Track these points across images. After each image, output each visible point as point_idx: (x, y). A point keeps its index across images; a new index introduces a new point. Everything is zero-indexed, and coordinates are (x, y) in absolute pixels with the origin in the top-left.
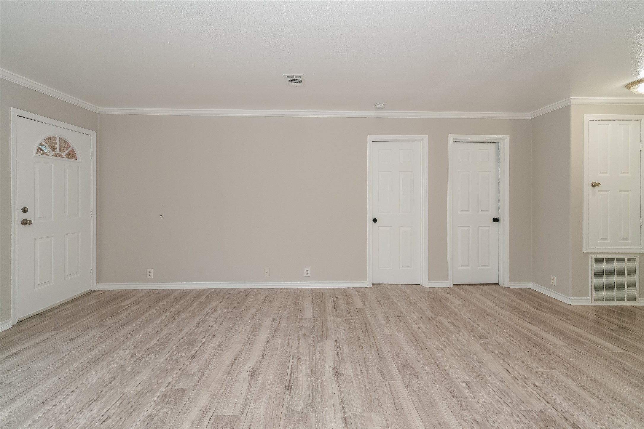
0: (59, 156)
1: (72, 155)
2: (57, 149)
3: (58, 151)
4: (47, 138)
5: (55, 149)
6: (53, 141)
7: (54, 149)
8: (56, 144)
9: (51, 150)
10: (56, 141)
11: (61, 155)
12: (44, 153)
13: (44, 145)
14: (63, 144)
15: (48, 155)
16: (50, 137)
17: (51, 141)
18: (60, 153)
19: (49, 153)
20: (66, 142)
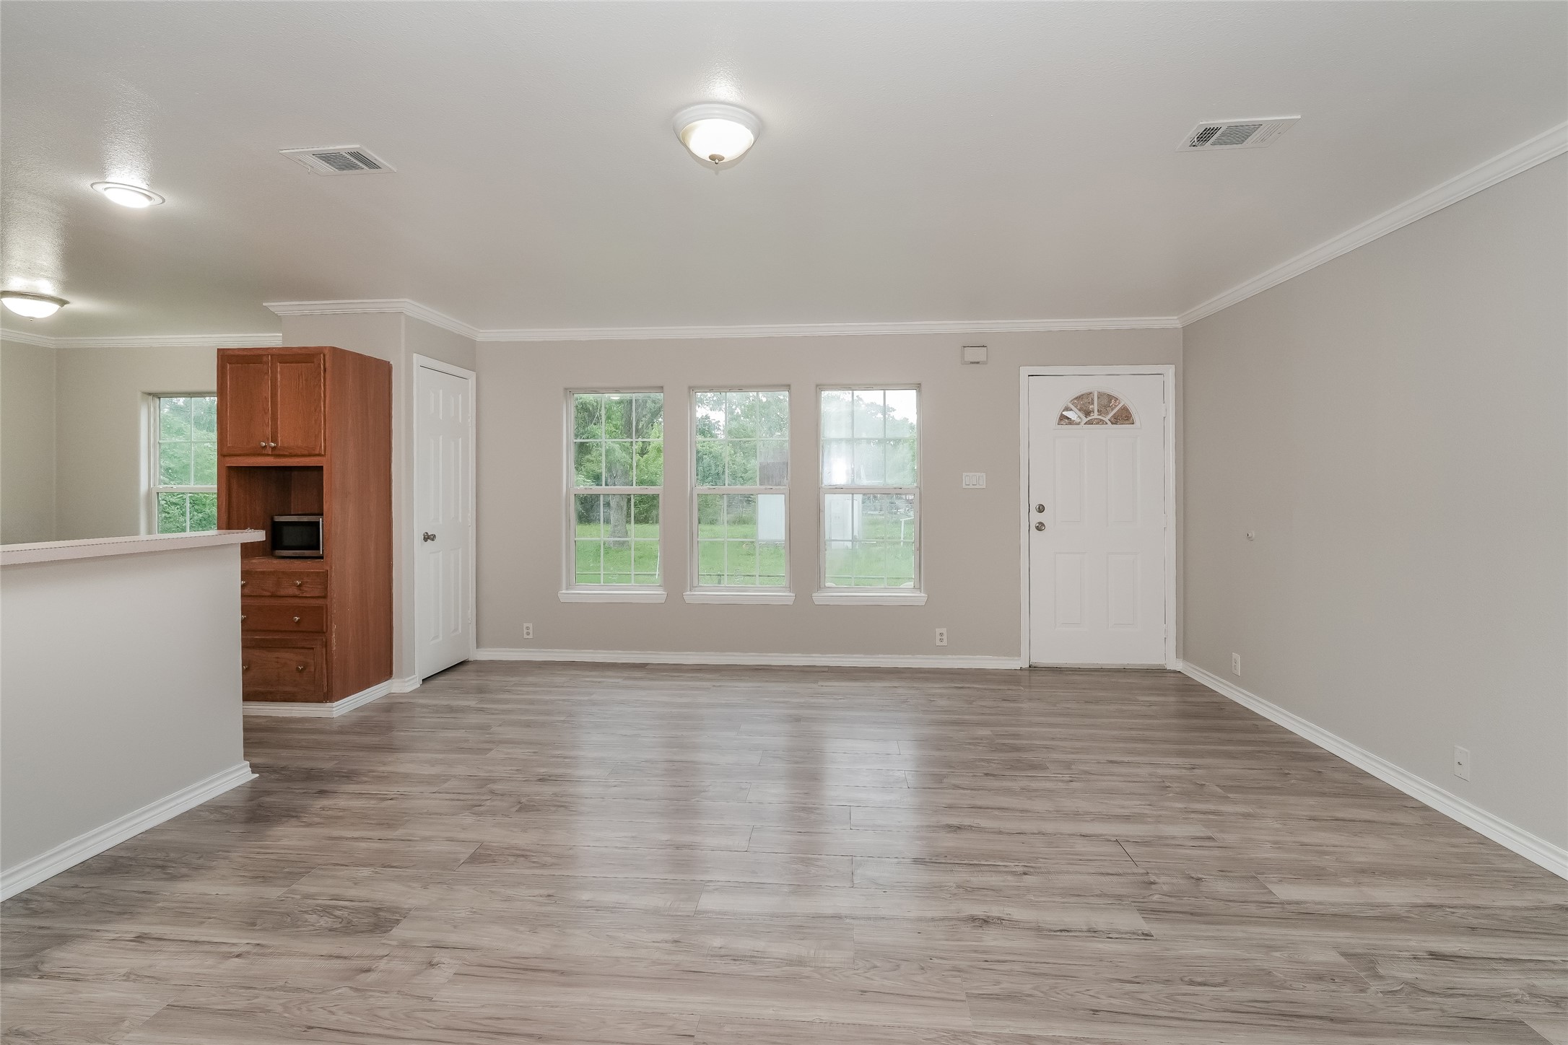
0: (1098, 423)
1: (1124, 417)
2: (1093, 412)
3: (1095, 415)
4: (1077, 398)
5: (1091, 412)
6: (1086, 401)
7: (1087, 413)
8: (1093, 404)
9: (1082, 416)
10: (1093, 400)
11: (1101, 420)
12: (1070, 422)
13: (1071, 410)
14: (1105, 402)
15: (1079, 424)
16: (1082, 395)
17: (1083, 403)
18: (1100, 417)
19: (1080, 420)
20: (1110, 397)
